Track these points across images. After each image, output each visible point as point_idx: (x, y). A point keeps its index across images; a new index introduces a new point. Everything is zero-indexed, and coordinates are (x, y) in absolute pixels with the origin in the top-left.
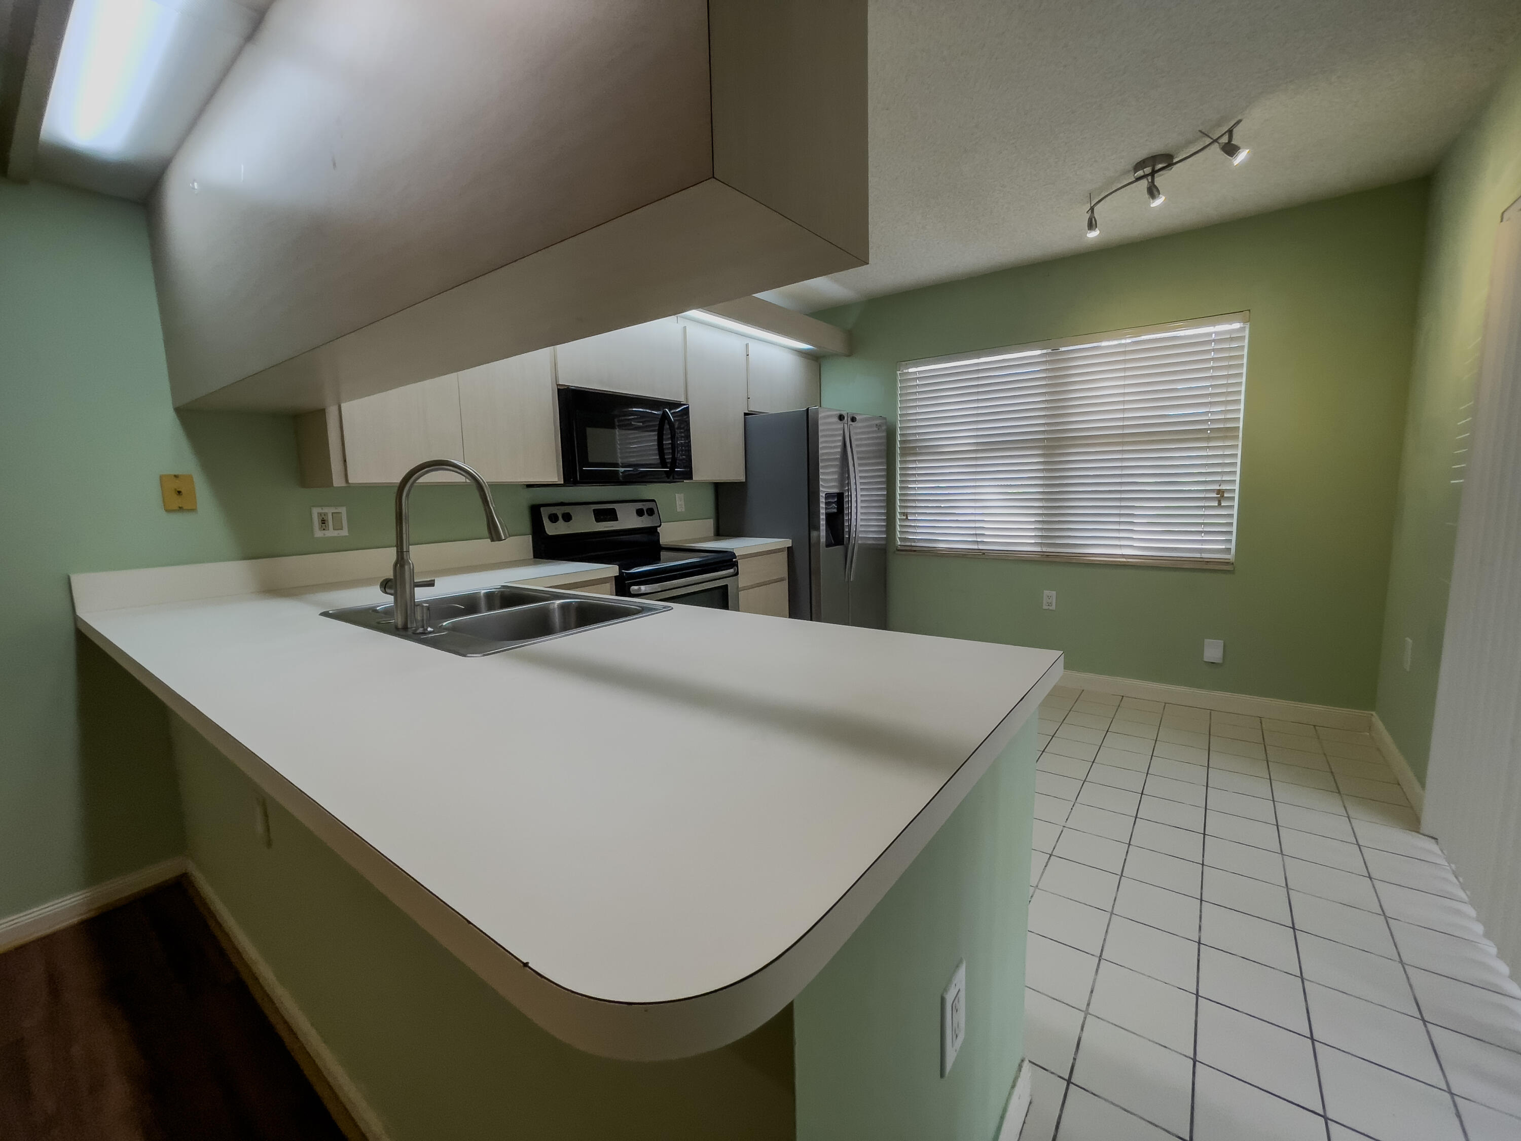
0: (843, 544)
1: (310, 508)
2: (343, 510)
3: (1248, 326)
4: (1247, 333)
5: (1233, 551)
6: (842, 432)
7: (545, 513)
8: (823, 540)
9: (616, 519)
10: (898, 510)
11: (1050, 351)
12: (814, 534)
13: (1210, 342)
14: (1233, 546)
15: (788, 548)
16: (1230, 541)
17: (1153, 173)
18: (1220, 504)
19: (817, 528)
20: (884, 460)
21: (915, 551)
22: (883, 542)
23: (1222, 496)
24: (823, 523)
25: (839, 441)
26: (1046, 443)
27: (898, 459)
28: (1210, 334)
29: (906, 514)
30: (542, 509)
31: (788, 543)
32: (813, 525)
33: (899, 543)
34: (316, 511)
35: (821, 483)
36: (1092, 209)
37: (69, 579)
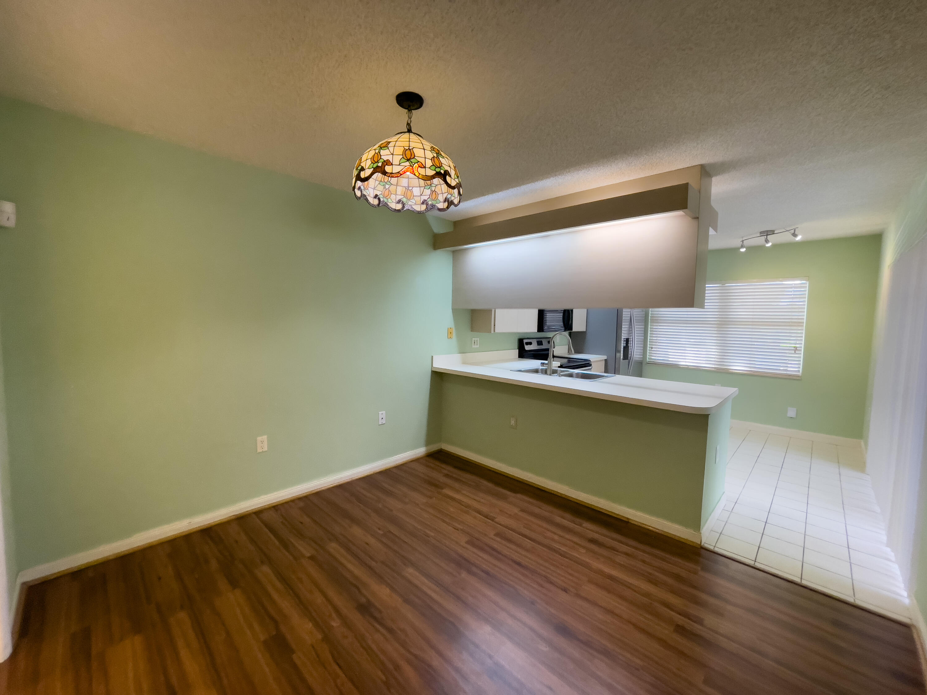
0: (628, 359)
1: (472, 338)
2: (478, 339)
3: (808, 282)
4: (807, 285)
5: (801, 372)
6: (630, 313)
7: (525, 341)
8: (622, 357)
9: (542, 345)
10: (648, 346)
11: (721, 285)
12: (618, 354)
13: (792, 288)
14: (801, 370)
15: (605, 360)
16: (799, 367)
17: (767, 235)
18: (795, 352)
19: (620, 352)
20: (644, 324)
21: (655, 364)
22: (642, 359)
23: (796, 349)
24: (622, 350)
25: (628, 317)
26: (718, 322)
27: (649, 324)
28: (792, 284)
29: (652, 348)
30: (524, 340)
31: (605, 357)
32: (617, 351)
33: (648, 360)
34: (474, 339)
35: (622, 334)
36: (743, 241)
37: (432, 357)
